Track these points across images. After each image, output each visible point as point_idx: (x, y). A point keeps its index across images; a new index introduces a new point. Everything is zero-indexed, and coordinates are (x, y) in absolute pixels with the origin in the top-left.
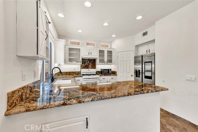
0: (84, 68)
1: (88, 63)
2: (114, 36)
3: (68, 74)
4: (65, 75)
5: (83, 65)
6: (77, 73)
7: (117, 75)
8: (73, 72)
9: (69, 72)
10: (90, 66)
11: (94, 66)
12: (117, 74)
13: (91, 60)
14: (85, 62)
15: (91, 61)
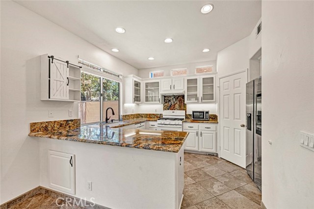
0: (168, 109)
1: (174, 102)
2: (206, 50)
3: (148, 116)
4: (145, 117)
5: (166, 104)
6: (159, 116)
7: (218, 123)
8: (154, 114)
9: (150, 114)
10: (177, 106)
11: (183, 107)
12: (219, 121)
13: (179, 96)
14: (170, 101)
15: (178, 98)
